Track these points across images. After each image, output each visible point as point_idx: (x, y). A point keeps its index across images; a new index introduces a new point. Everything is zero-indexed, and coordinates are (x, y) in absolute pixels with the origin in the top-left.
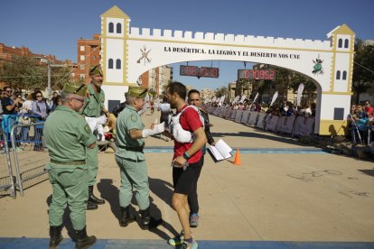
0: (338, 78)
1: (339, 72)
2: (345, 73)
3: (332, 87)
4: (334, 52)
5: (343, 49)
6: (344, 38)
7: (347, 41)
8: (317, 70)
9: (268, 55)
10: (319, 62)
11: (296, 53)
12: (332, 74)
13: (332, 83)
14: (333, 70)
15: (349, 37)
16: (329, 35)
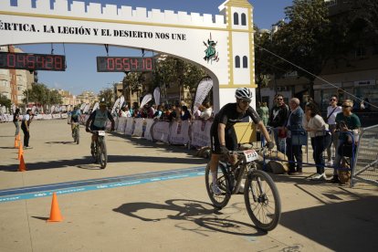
0: (238, 65)
1: (237, 58)
2: (245, 58)
3: (231, 78)
4: (229, 30)
5: (240, 26)
6: (240, 11)
7: (243, 16)
8: (210, 55)
9: (140, 35)
10: (212, 44)
11: (181, 31)
12: (230, 61)
13: (231, 72)
14: (230, 55)
15: (245, 11)
16: (221, 8)
